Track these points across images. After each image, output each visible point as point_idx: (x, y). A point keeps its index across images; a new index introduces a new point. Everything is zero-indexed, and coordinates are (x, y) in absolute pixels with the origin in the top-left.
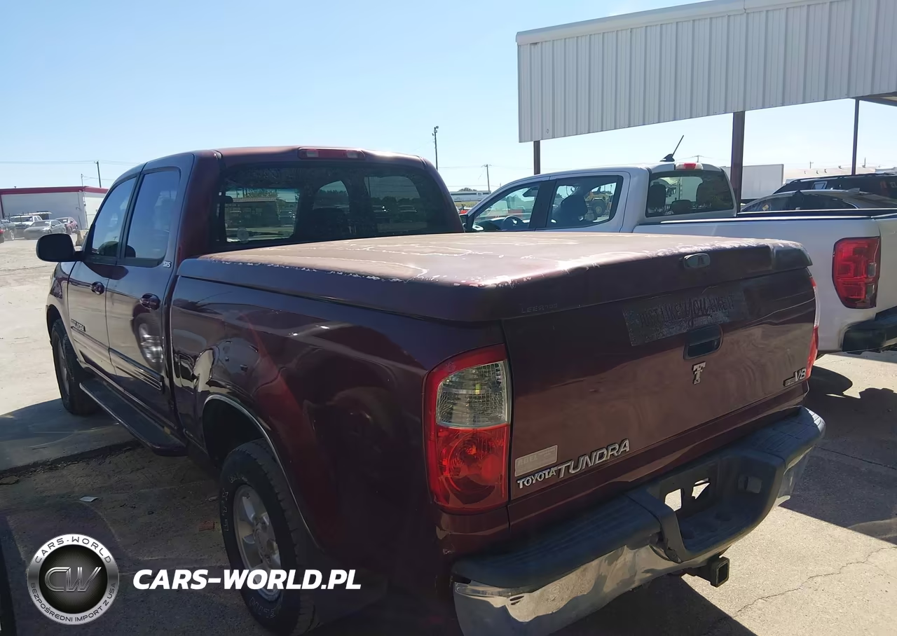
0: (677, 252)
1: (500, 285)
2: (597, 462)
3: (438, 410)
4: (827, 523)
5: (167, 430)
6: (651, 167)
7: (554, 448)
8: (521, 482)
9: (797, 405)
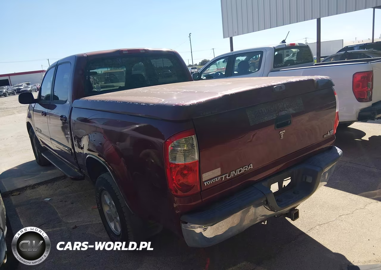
0: (270, 85)
1: (191, 104)
2: (239, 173)
3: (170, 156)
4: (349, 193)
5: (76, 170)
6: (275, 46)
7: (219, 169)
8: (205, 183)
9: (331, 145)
